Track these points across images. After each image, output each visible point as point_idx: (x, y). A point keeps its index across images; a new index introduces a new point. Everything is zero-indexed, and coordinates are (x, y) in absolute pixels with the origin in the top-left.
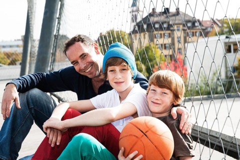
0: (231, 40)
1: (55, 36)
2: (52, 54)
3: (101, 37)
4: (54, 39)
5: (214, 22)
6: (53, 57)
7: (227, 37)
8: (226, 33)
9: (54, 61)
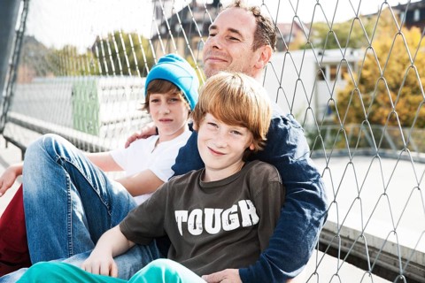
0: (325, 59)
1: (18, 32)
2: (12, 66)
3: (98, 43)
4: (15, 39)
5: (298, 27)
6: (13, 73)
7: (320, 54)
8: (318, 46)
9: (14, 79)
